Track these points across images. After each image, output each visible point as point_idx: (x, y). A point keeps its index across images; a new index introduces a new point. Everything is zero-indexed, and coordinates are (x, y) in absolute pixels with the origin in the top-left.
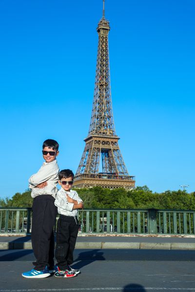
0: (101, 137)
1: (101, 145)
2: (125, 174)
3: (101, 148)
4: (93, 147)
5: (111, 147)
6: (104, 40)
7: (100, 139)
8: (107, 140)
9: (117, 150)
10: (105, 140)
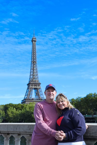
0: (33, 83)
1: (33, 86)
2: (44, 98)
3: (33, 88)
4: (30, 87)
5: (38, 87)
6: (34, 45)
7: (33, 84)
8: (36, 84)
9: (40, 88)
10: (35, 84)
